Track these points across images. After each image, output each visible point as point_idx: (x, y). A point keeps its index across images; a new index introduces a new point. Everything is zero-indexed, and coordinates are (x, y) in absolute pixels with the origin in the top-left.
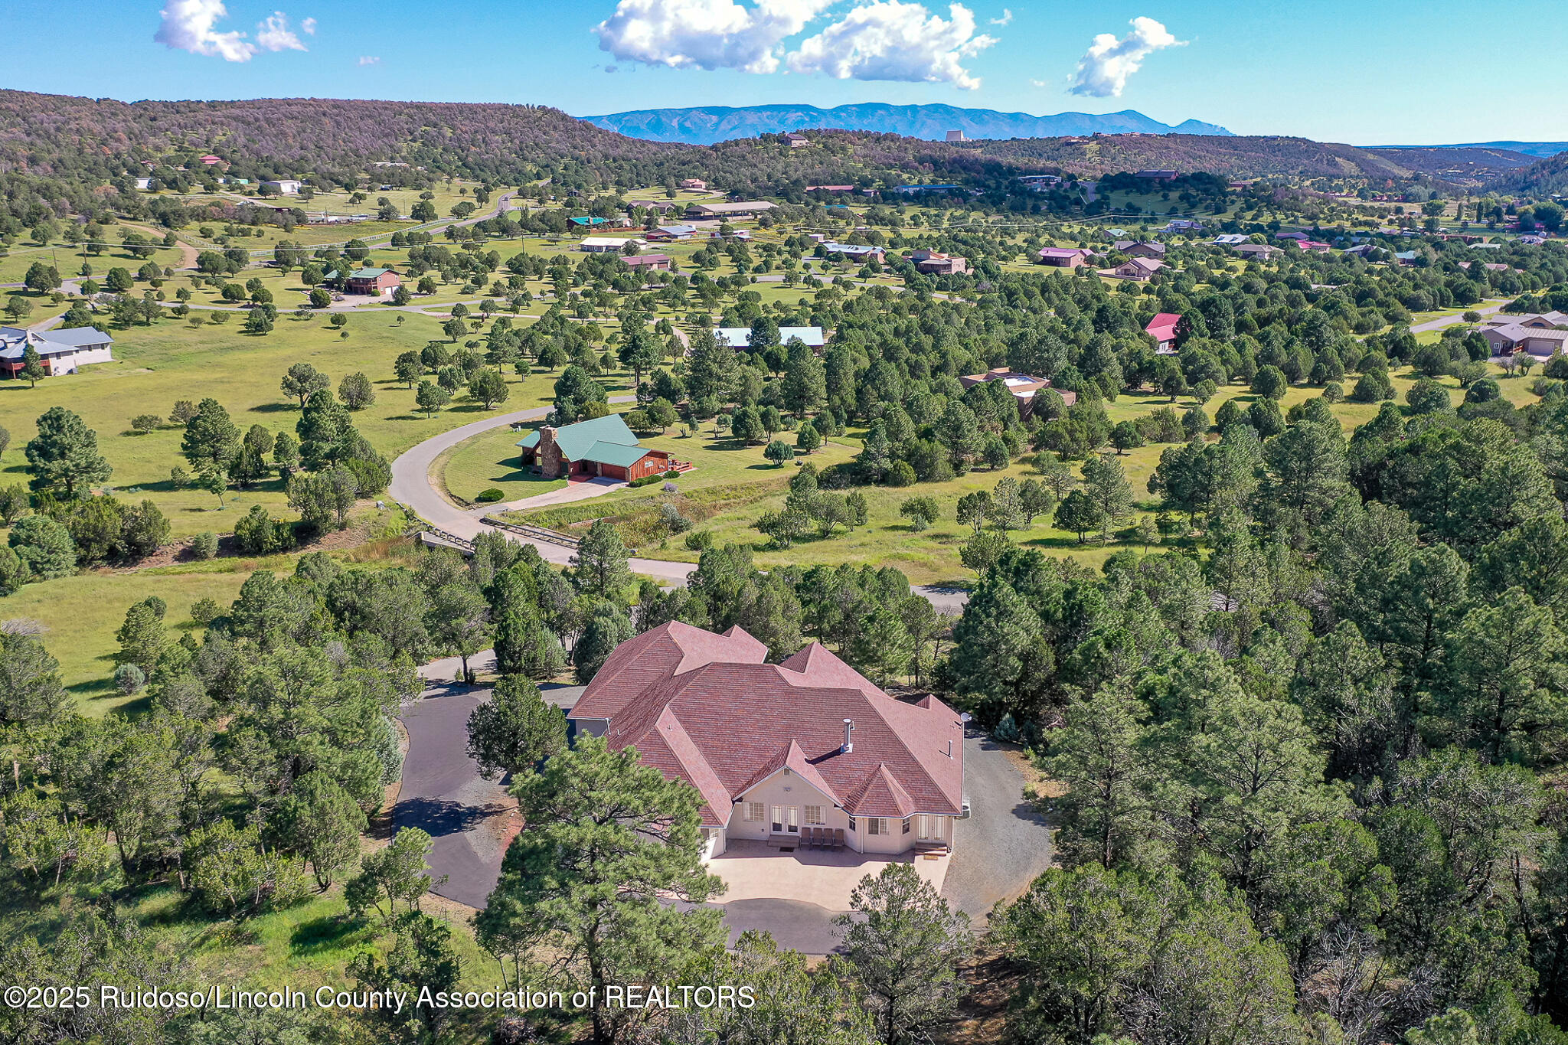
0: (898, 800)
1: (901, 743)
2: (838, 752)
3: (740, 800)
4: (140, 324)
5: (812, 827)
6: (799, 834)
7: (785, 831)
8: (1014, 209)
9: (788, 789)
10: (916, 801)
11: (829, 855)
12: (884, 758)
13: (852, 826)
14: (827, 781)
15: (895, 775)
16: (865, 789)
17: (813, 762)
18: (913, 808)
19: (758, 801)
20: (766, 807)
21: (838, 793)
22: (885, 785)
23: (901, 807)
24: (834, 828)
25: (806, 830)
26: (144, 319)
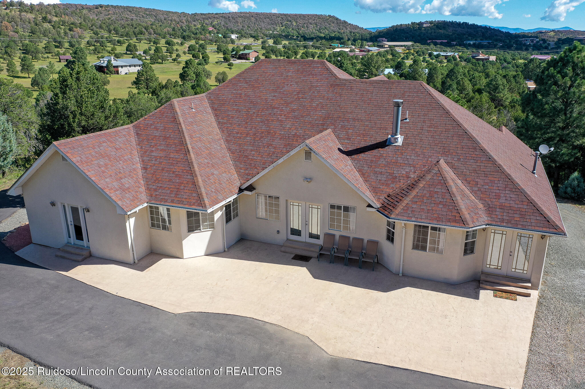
0: (463, 205)
1: (471, 138)
2: (383, 144)
3: (251, 188)
4: (160, 63)
5: (337, 234)
6: (320, 242)
7: (304, 238)
8: (517, 49)
9: (308, 179)
10: (490, 210)
11: (354, 271)
12: (445, 152)
13: (390, 237)
14: (363, 175)
15: (460, 174)
16: (412, 186)
17: (349, 154)
18: (484, 218)
19: (274, 194)
20: (282, 202)
21: (375, 190)
22: (444, 182)
23: (466, 215)
24: (366, 238)
25: (329, 236)
26: (161, 61)
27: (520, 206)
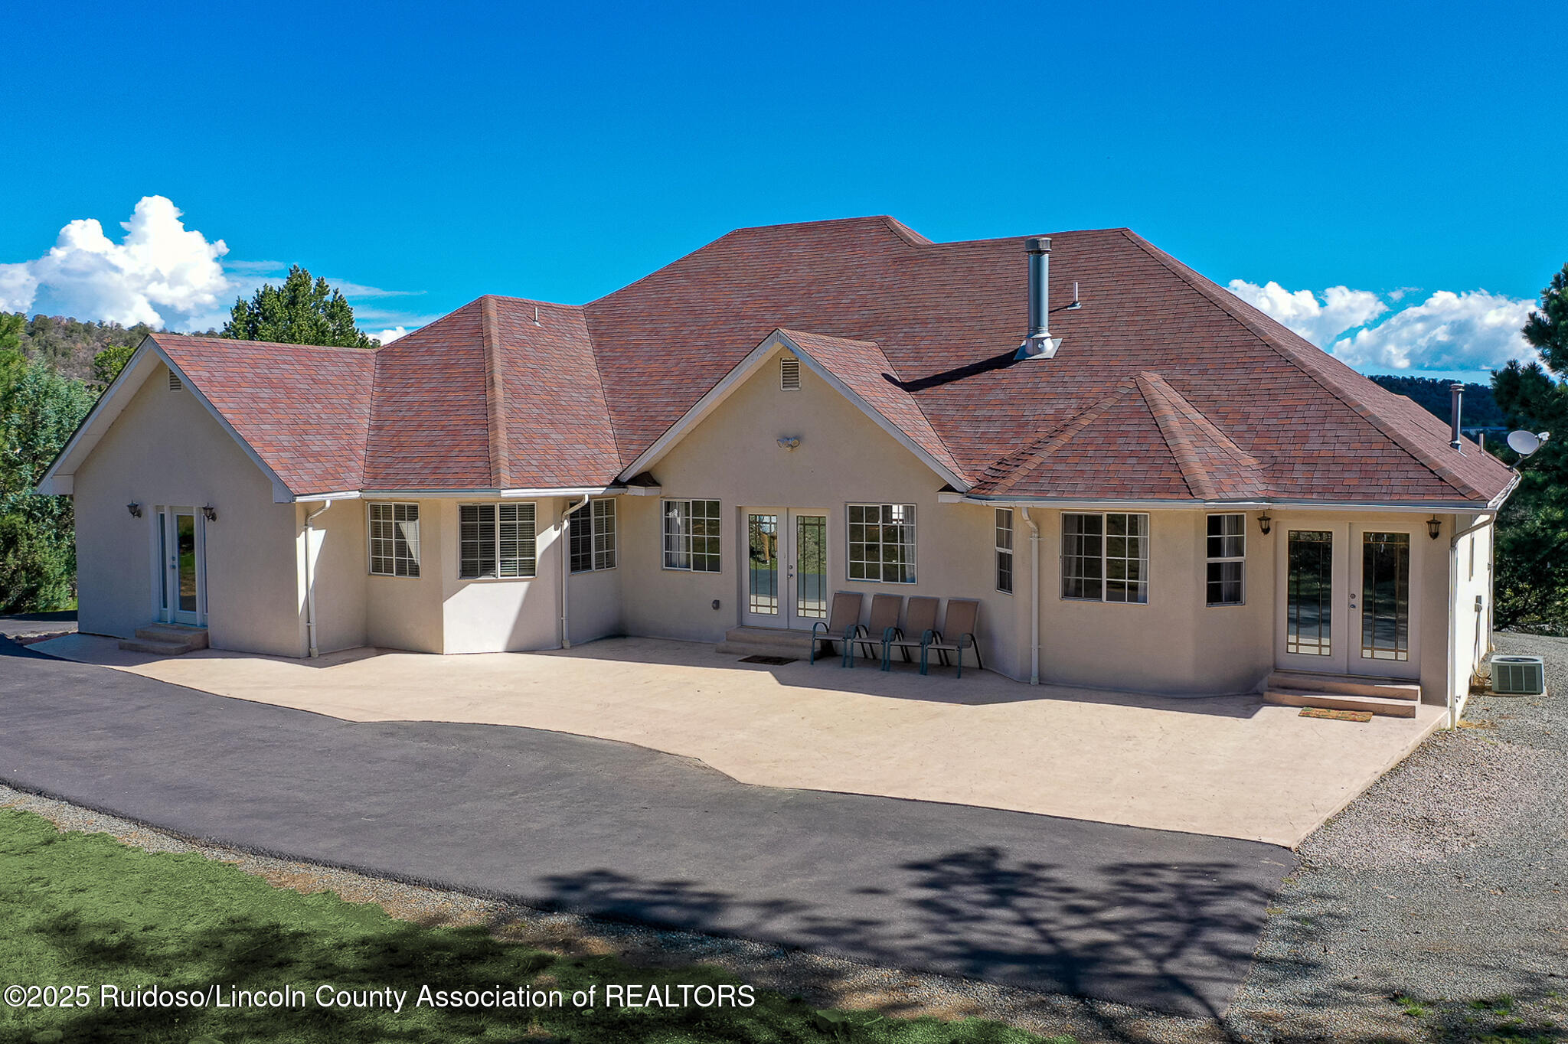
0: (1193, 456)
1: (1241, 325)
2: (1006, 361)
3: (645, 479)
5: (870, 591)
7: (784, 617)
9: (792, 441)
10: (1275, 468)
13: (1004, 577)
14: (939, 425)
17: (911, 387)
18: (1256, 485)
19: (705, 496)
20: (726, 515)
21: (965, 455)
22: (1147, 411)
23: (1201, 475)
24: (944, 597)
25: (847, 599)
27: (1360, 453)
